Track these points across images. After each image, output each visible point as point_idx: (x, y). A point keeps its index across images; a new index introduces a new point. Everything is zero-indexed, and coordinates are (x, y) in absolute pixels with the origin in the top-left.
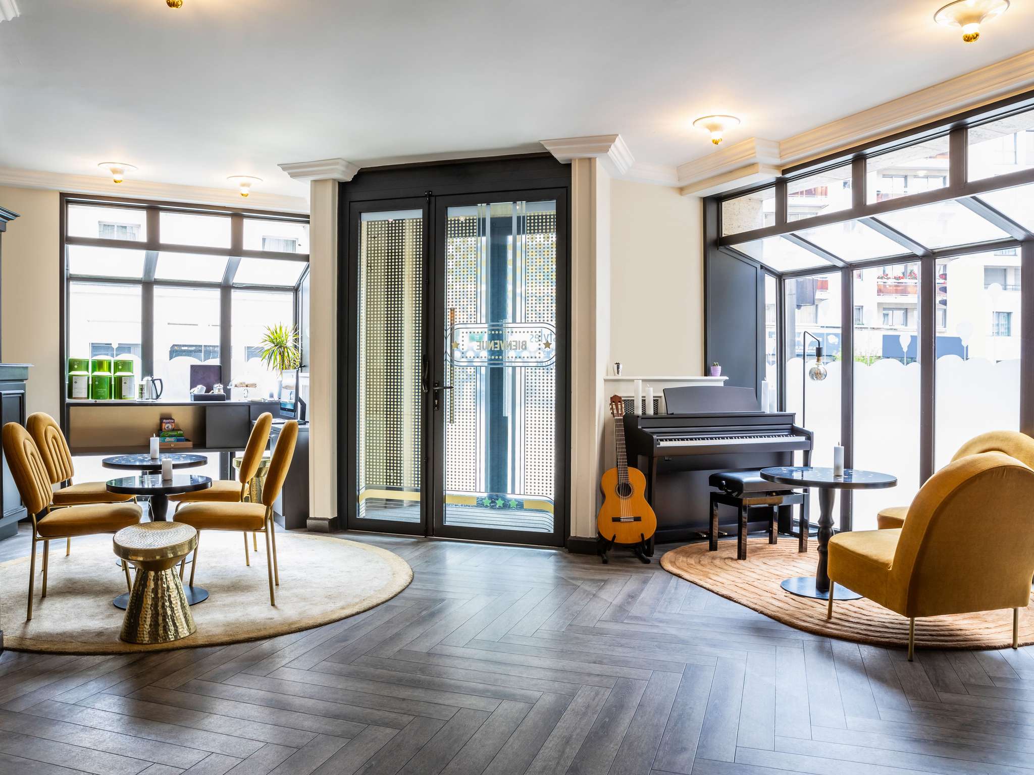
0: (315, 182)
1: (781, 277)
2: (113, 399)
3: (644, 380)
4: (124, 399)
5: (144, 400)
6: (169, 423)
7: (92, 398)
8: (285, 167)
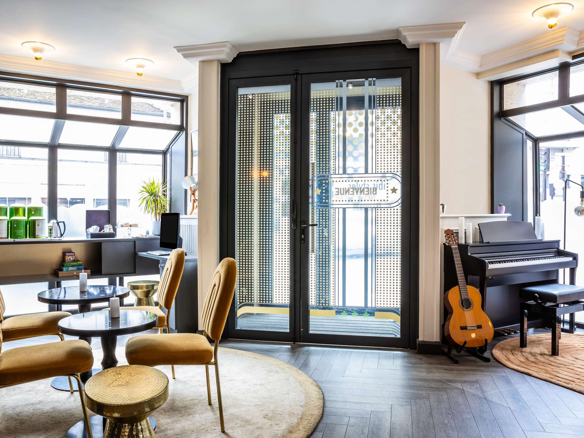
0: (203, 62)
1: (536, 141)
2: (28, 238)
3: (466, 217)
4: (38, 238)
5: (53, 239)
6: (70, 255)
7: (11, 238)
8: (179, 49)
